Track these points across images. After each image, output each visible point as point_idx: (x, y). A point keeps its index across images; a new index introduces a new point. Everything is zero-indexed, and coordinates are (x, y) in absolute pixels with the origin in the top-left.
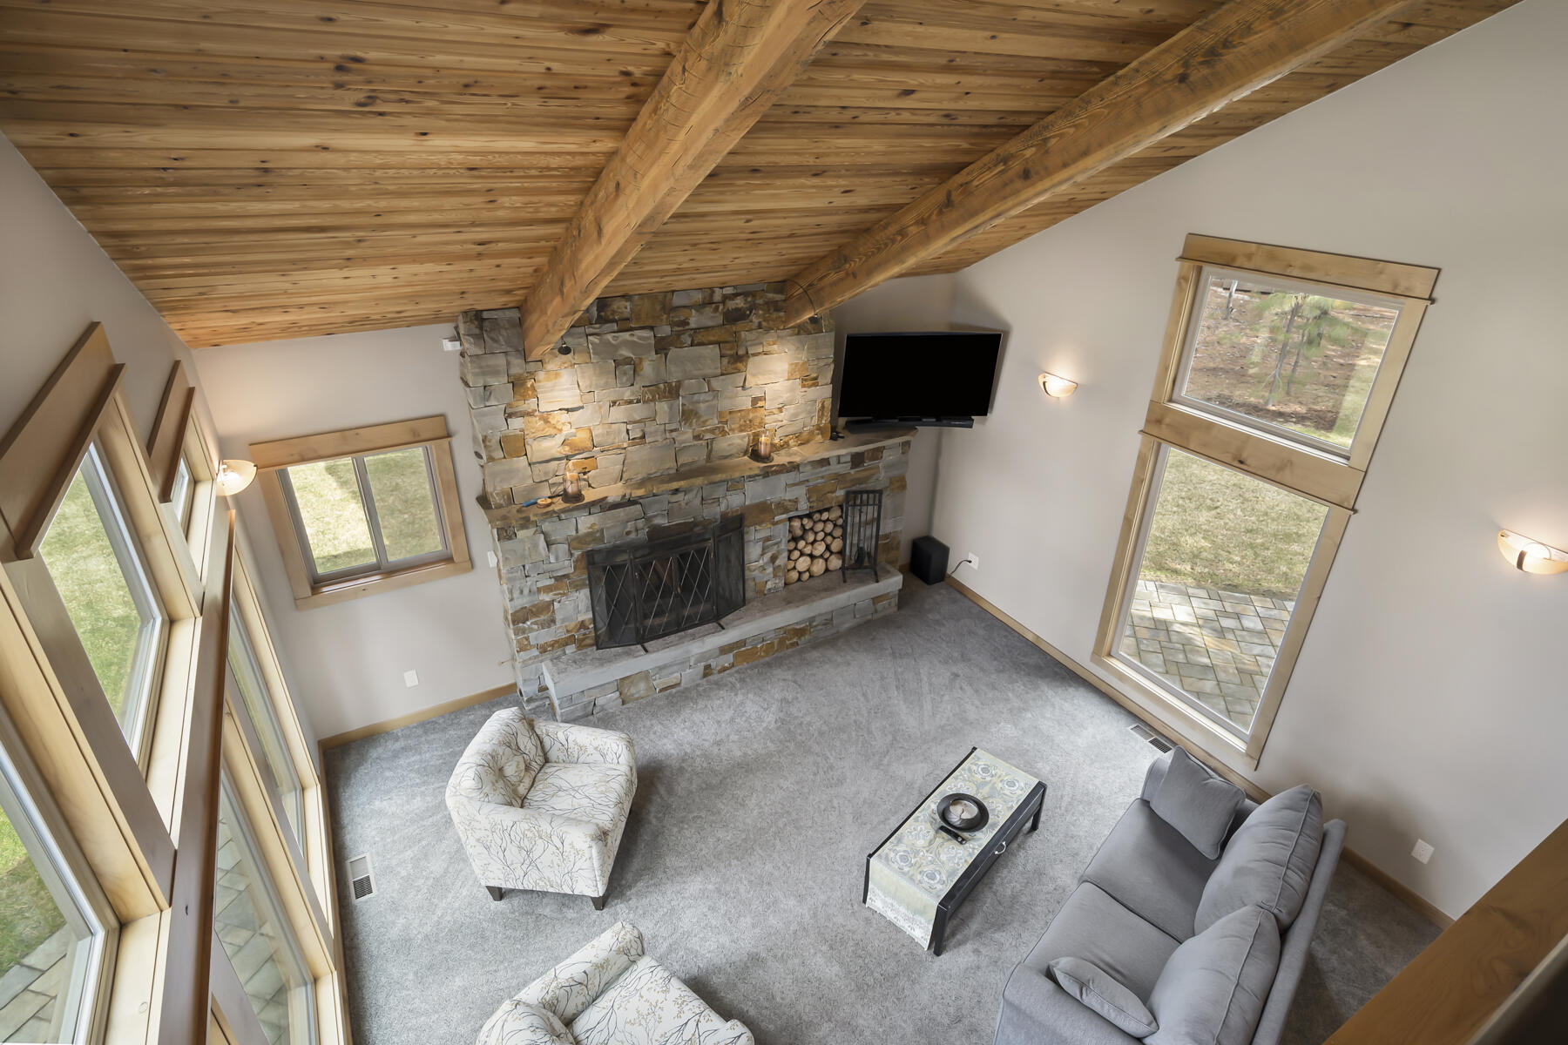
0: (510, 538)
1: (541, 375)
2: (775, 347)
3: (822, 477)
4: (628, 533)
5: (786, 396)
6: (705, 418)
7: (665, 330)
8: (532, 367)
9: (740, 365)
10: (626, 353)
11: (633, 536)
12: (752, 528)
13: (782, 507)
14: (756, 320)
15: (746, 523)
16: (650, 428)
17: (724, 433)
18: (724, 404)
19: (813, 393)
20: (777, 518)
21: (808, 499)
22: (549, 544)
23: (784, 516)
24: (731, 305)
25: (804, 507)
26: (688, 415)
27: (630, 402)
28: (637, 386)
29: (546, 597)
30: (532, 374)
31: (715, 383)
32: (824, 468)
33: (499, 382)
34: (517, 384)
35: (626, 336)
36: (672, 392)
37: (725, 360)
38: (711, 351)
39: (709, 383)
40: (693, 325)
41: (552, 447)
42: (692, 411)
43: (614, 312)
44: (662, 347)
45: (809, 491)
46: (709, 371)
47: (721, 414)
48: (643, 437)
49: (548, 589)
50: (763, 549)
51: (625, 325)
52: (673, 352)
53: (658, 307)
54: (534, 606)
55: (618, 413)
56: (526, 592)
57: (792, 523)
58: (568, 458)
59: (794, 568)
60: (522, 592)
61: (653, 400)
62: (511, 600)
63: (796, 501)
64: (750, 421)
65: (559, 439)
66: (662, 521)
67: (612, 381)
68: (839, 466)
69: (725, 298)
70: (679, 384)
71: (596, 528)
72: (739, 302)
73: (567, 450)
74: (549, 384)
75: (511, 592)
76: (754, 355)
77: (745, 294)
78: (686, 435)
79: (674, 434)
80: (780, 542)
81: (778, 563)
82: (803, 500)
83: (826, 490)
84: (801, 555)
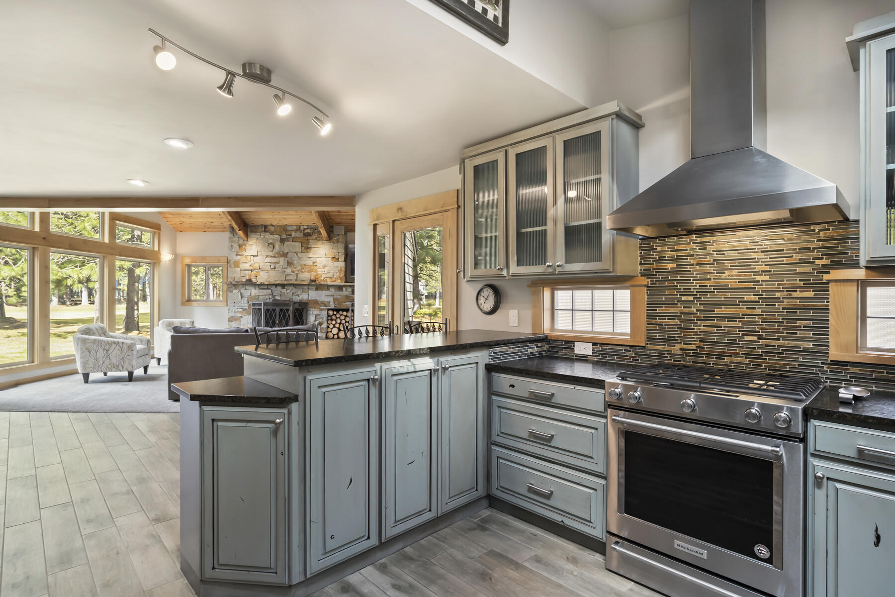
0: (231, 292)
1: (247, 245)
2: (321, 246)
3: (340, 295)
4: (267, 299)
5: (325, 263)
6: (296, 266)
7: (284, 236)
8: (245, 242)
9: (308, 250)
10: (271, 241)
11: (268, 300)
12: (311, 309)
13: (324, 304)
14: (314, 237)
15: (310, 306)
16: (277, 266)
17: (302, 272)
18: (303, 262)
19: (336, 264)
20: (321, 307)
21: (334, 302)
22: (242, 297)
23: (324, 307)
24: (306, 231)
25: (332, 307)
26: (290, 264)
27: (272, 257)
28: (273, 252)
29: (239, 315)
30: (245, 245)
31: (300, 255)
32: (340, 292)
33: (236, 245)
34: (240, 246)
35: (272, 236)
36: (285, 255)
37: (303, 248)
38: (298, 245)
39: (297, 254)
40: (293, 236)
41: (247, 266)
42: (291, 263)
43: (269, 229)
44: (282, 241)
45: (333, 299)
46: (297, 250)
47: (301, 265)
48: (275, 268)
49: (240, 312)
50: (315, 318)
51: (272, 233)
52: (286, 243)
53: (282, 229)
54: (235, 317)
55: (268, 259)
56: (233, 311)
57: (329, 312)
58: (252, 270)
59: (331, 332)
60: (232, 311)
61: (279, 257)
62: (229, 313)
63: (329, 302)
64: (312, 270)
65: (249, 264)
66: (278, 298)
67: (267, 249)
68: (347, 292)
69: (305, 229)
70: (287, 253)
71: (257, 295)
72: (308, 231)
73: (251, 268)
74: (249, 248)
75: (229, 310)
76: (313, 247)
77: (311, 228)
78: (289, 270)
79: (285, 269)
80: (323, 318)
81: (322, 326)
82: (332, 303)
83: (341, 301)
84: (334, 327)
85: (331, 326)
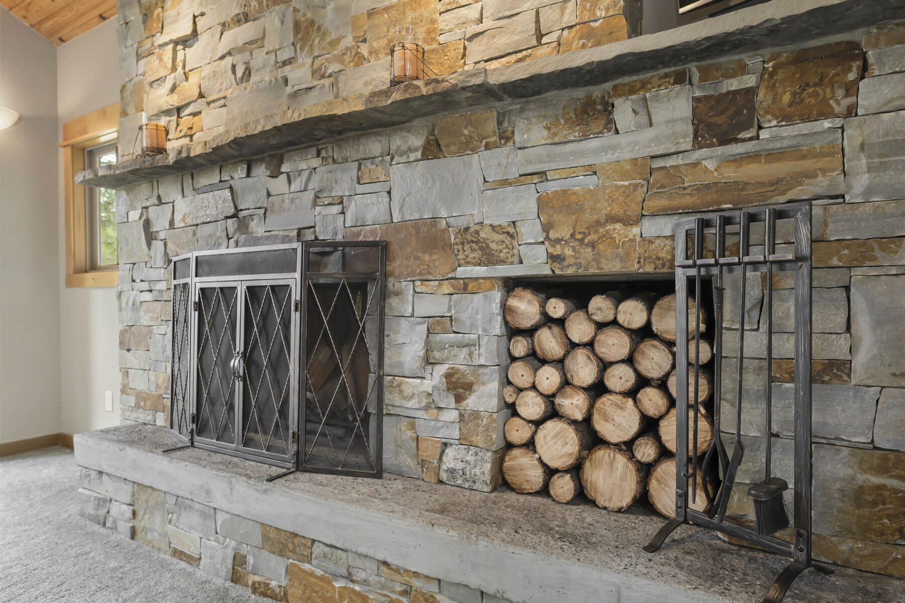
0: (125, 221)
6: (333, 36)
12: (406, 287)
13: (475, 242)
15: (395, 266)
16: (259, 57)
20: (464, 271)
21: (547, 228)
22: (151, 237)
23: (481, 271)
27: (238, 19)
29: (145, 319)
32: (594, 143)
34: (146, 13)
41: (163, 94)
42: (312, 23)
45: (542, 203)
47: (355, 23)
48: (248, 73)
49: (147, 306)
50: (429, 348)
55: (229, 38)
57: (513, 302)
58: (179, 110)
59: (530, 445)
62: (120, 310)
63: (510, 232)
65: (172, 82)
66: (257, 229)
68: (650, 133)
73: (176, 100)
74: (174, 11)
78: (302, 69)
79: (287, 68)
80: (477, 344)
81: (472, 402)
82: (530, 231)
83: (605, 209)
84: (553, 413)
85: (532, 407)
